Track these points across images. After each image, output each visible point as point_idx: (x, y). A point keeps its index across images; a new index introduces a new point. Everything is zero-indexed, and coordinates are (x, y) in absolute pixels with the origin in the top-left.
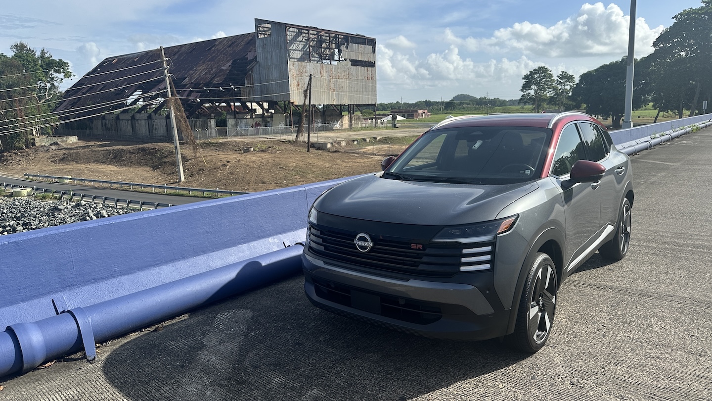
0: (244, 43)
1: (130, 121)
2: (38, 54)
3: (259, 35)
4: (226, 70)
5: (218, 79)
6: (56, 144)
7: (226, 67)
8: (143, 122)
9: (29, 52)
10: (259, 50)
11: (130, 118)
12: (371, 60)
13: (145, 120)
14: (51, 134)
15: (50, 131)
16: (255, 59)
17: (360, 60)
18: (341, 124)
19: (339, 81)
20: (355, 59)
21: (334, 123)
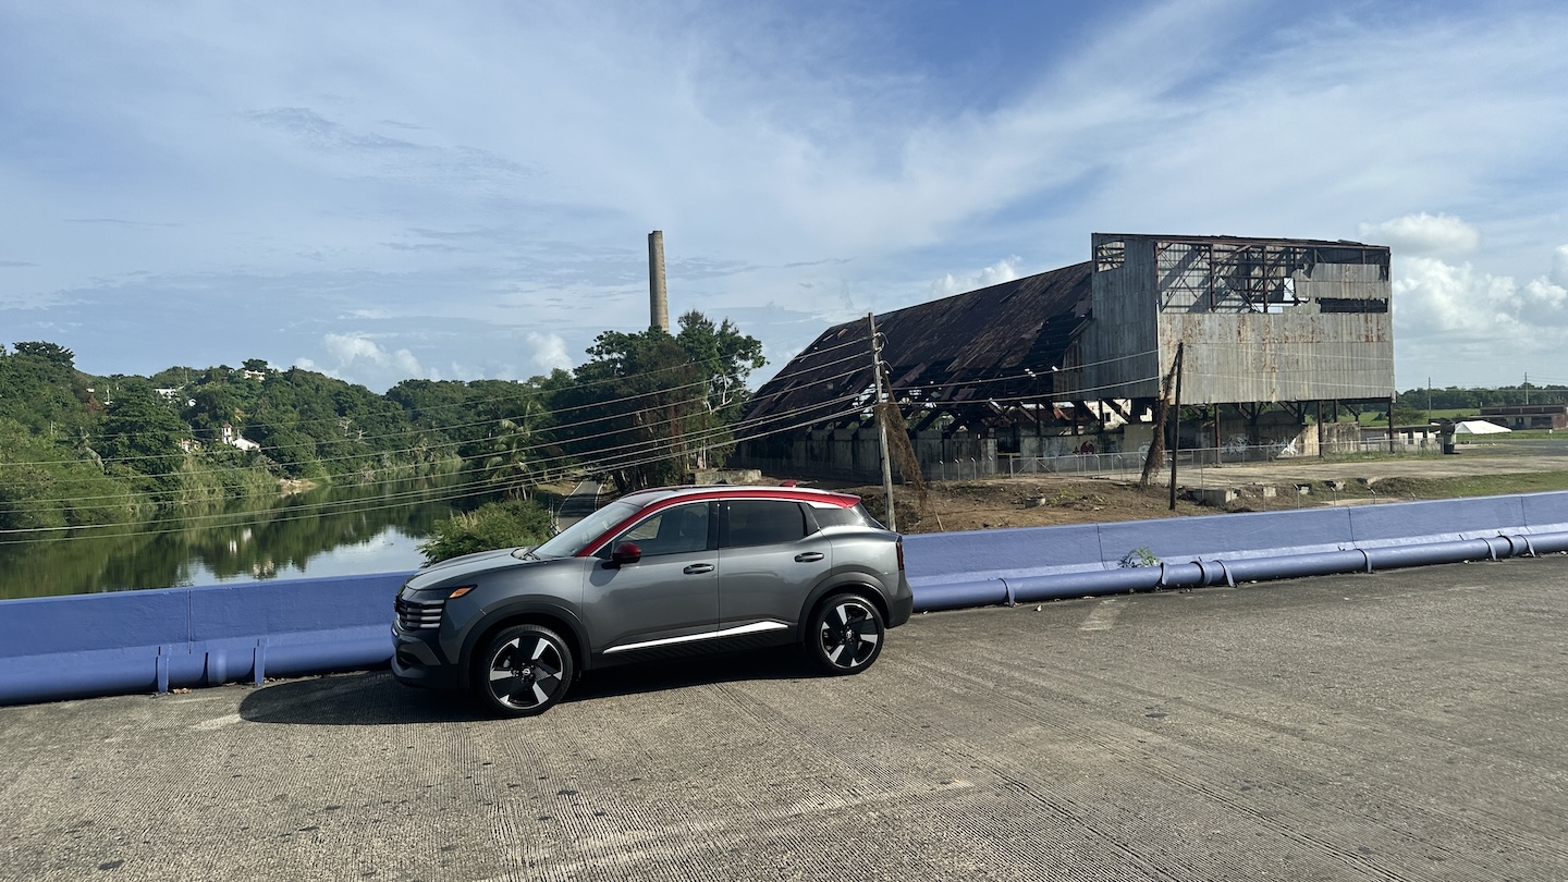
0: (1075, 280)
1: (850, 443)
2: (717, 328)
3: (1100, 265)
4: (1030, 340)
5: (1012, 358)
7: (1031, 333)
9: (705, 326)
10: (1098, 296)
11: (851, 438)
12: (1378, 295)
14: (721, 463)
16: (1089, 314)
17: (1344, 297)
18: (1298, 446)
19: (1288, 350)
20: (1331, 297)
21: (1279, 442)
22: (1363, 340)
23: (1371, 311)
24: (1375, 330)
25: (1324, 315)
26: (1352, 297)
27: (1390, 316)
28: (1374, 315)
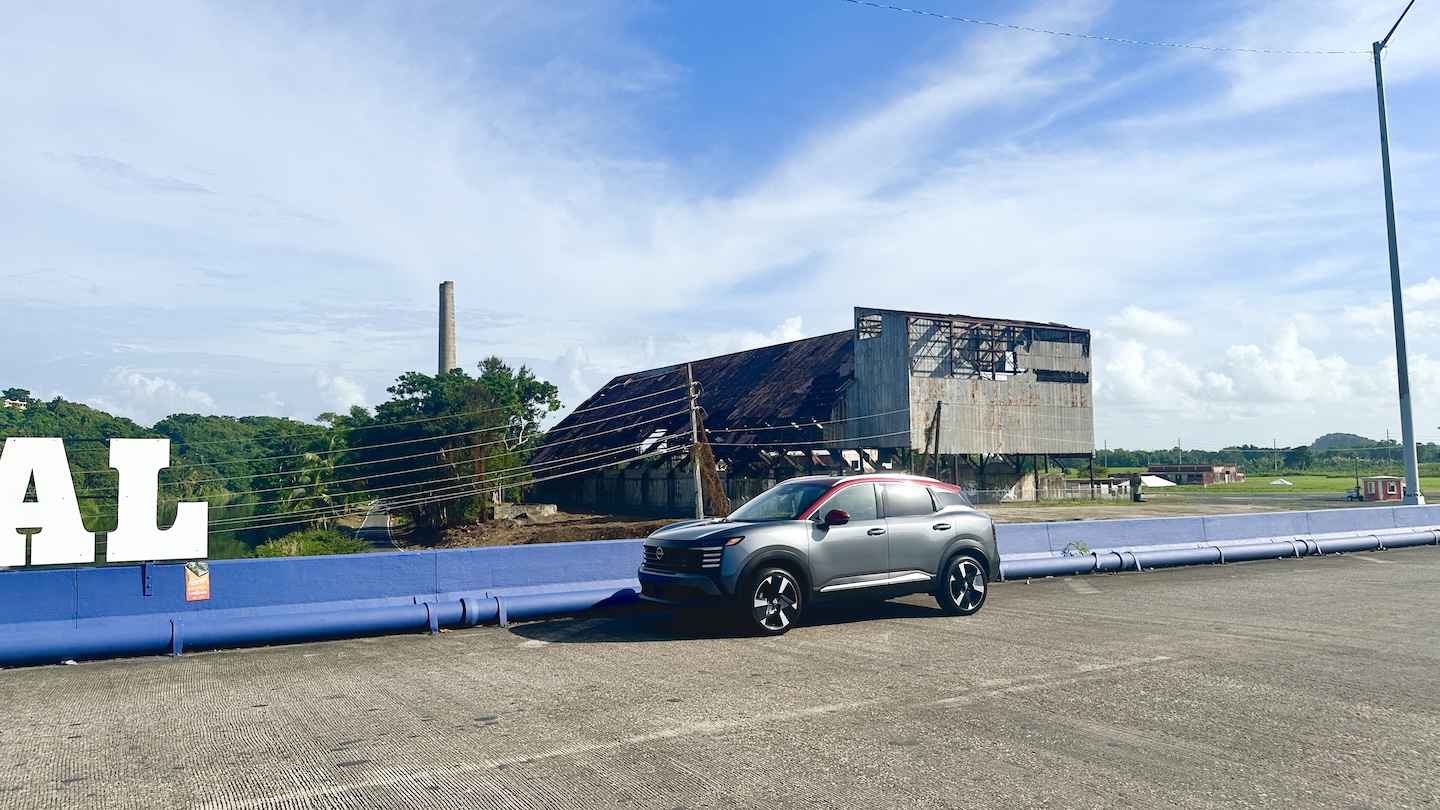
0: (838, 346)
1: (640, 482)
2: (516, 373)
3: (861, 334)
4: (802, 394)
5: (787, 409)
6: (523, 516)
7: (802, 389)
8: (660, 483)
9: (504, 371)
10: (860, 360)
11: (641, 477)
12: (1081, 369)
13: (664, 479)
14: (519, 500)
15: (517, 495)
16: (852, 375)
17: (1055, 370)
18: (1018, 491)
19: (1011, 411)
20: (1044, 368)
21: (1002, 488)
22: (1070, 405)
23: (1075, 381)
24: (1079, 398)
25: (1040, 383)
26: (1061, 370)
27: (1091, 387)
28: (1078, 385)
